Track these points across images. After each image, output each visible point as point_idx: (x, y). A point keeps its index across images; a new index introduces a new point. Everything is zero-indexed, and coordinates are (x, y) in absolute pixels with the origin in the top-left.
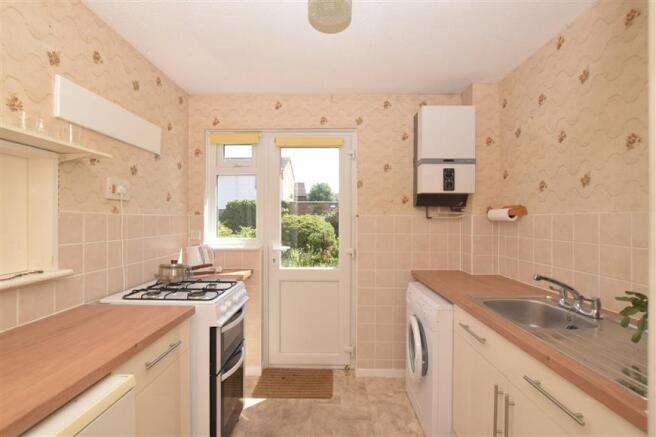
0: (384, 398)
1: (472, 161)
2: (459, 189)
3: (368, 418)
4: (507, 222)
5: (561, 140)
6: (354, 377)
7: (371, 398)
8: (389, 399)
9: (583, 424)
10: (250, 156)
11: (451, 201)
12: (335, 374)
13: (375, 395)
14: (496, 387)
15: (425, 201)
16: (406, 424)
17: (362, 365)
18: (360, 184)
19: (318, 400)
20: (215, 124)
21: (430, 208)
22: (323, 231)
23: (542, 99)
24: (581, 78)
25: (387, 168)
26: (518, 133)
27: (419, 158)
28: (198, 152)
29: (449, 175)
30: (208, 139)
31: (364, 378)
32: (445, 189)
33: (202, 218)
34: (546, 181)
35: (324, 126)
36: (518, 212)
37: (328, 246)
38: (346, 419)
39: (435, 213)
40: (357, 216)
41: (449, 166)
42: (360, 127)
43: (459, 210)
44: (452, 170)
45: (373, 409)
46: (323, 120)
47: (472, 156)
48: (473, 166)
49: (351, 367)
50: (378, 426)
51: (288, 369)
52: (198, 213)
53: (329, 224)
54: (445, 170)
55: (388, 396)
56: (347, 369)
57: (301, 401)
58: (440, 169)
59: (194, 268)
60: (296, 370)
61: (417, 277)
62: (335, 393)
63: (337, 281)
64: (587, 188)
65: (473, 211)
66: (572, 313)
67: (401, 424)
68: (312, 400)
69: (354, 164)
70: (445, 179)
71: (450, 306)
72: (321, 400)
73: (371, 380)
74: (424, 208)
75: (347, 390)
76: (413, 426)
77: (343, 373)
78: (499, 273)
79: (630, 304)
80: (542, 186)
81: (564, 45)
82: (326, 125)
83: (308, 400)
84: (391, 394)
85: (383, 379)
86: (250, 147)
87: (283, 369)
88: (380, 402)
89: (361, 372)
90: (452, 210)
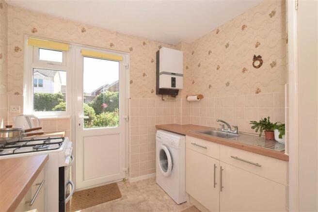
0: (148, 189)
1: (182, 75)
2: (177, 87)
3: (144, 201)
4: (197, 101)
5: (218, 69)
6: (129, 183)
7: (141, 191)
8: (150, 189)
9: (260, 166)
10: (61, 61)
11: (172, 93)
12: (118, 184)
13: (144, 189)
14: (215, 165)
15: (162, 92)
16: (163, 197)
17: (133, 176)
18: (131, 82)
19: (114, 200)
20: (33, 32)
21: (163, 96)
22: (89, 111)
23: (210, 52)
24: (226, 46)
25: (144, 75)
26: (199, 65)
27: (160, 72)
28: (17, 49)
29: (173, 80)
30: (26, 42)
31: (134, 183)
32: (172, 87)
33: (22, 98)
34: (212, 84)
35: (111, 48)
36: (200, 97)
37: (91, 120)
38: (133, 205)
39: (166, 97)
40: (130, 98)
41: (174, 76)
42: (131, 52)
43: (175, 97)
44: (175, 78)
45: (145, 195)
46: (112, 45)
47: (182, 73)
48: (182, 77)
49: (127, 179)
50: (151, 202)
51: (89, 189)
52: (17, 93)
53: (91, 108)
54: (172, 78)
55: (149, 187)
56: (124, 180)
57: (105, 204)
58: (170, 77)
59: (26, 131)
60: (94, 188)
61: (159, 128)
62: (122, 194)
63: (119, 134)
64: (228, 87)
65: (181, 97)
66: (228, 133)
67: (160, 198)
68: (111, 201)
69: (128, 71)
70: (172, 82)
71: (184, 137)
72: (116, 200)
73: (138, 182)
74: (161, 95)
75: (128, 191)
76: (166, 197)
77: (123, 183)
78: (190, 124)
79: (254, 125)
80: (210, 86)
81: (219, 33)
82: (113, 48)
83: (108, 202)
84: (150, 186)
85: (144, 180)
86: (61, 53)
87: (86, 190)
88: (147, 191)
89: (132, 180)
90: (172, 97)
